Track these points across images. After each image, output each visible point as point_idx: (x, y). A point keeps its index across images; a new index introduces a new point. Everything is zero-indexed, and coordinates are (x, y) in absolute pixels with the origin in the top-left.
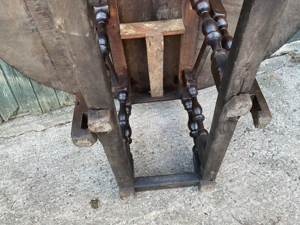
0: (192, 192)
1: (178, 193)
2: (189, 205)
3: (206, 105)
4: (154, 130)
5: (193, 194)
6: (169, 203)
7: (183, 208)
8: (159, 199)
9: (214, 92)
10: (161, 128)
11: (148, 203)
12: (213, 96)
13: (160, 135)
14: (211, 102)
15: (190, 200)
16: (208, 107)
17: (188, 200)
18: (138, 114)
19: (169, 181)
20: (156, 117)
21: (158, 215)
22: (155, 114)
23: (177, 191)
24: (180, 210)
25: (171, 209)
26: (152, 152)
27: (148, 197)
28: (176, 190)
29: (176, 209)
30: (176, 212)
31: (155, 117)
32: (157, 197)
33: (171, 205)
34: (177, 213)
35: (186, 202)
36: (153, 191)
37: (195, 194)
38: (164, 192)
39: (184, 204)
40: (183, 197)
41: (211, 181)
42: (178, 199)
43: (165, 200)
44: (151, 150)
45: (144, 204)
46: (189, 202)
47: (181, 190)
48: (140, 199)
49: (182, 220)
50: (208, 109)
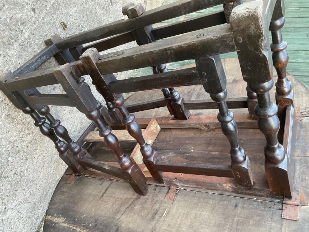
0: (8, 69)
1: (19, 63)
2: (5, 56)
3: (42, 173)
4: (65, 112)
5: (7, 68)
6: (20, 49)
7: (8, 51)
8: (28, 49)
9: (43, 197)
10: (61, 118)
11: (34, 43)
12: (42, 191)
13: (59, 111)
14: (40, 182)
15: (6, 60)
16: (40, 173)
17: (8, 60)
18: (83, 120)
19: (36, 62)
20: (71, 127)
21: (22, 36)
22: (73, 130)
23: (19, 64)
24: (9, 48)
25: (16, 45)
26: (55, 90)
27: (36, 47)
28: (21, 65)
29: (12, 48)
30: (11, 45)
31: (71, 125)
32: (31, 51)
33: (18, 49)
34: (9, 44)
35: (8, 57)
36: (36, 54)
37: (5, 69)
38: (28, 57)
39: (9, 54)
40: (12, 60)
41: (5, 80)
42: (16, 57)
43: (24, 51)
44: (56, 90)
45: (36, 40)
46: (6, 59)
47: (17, 66)
48: (40, 43)
49: (4, 40)
50: (39, 170)
